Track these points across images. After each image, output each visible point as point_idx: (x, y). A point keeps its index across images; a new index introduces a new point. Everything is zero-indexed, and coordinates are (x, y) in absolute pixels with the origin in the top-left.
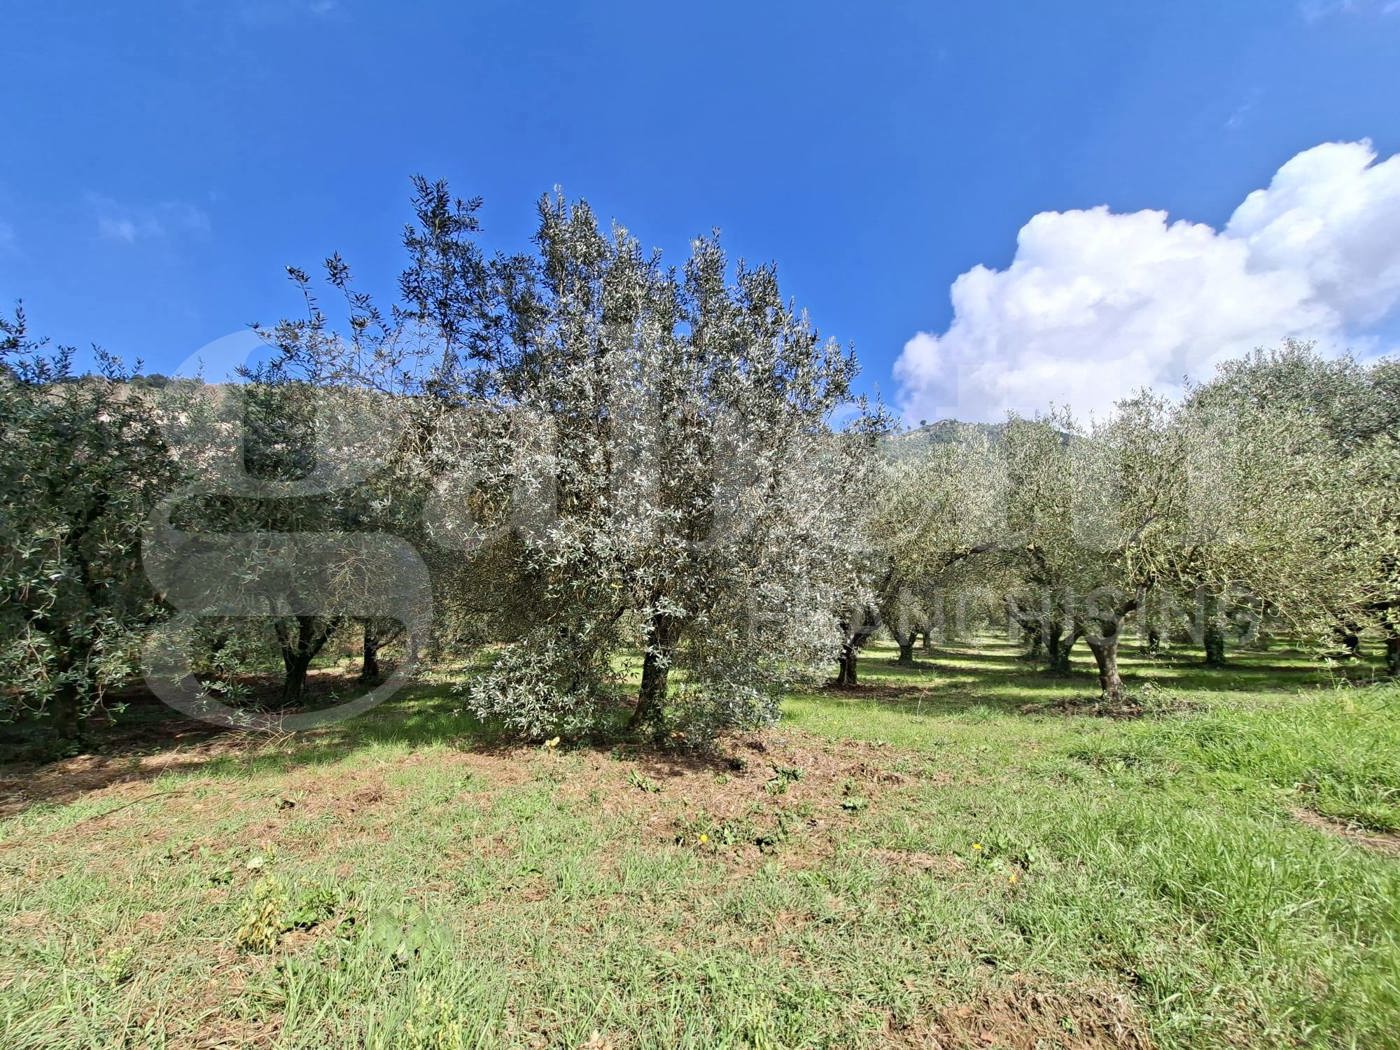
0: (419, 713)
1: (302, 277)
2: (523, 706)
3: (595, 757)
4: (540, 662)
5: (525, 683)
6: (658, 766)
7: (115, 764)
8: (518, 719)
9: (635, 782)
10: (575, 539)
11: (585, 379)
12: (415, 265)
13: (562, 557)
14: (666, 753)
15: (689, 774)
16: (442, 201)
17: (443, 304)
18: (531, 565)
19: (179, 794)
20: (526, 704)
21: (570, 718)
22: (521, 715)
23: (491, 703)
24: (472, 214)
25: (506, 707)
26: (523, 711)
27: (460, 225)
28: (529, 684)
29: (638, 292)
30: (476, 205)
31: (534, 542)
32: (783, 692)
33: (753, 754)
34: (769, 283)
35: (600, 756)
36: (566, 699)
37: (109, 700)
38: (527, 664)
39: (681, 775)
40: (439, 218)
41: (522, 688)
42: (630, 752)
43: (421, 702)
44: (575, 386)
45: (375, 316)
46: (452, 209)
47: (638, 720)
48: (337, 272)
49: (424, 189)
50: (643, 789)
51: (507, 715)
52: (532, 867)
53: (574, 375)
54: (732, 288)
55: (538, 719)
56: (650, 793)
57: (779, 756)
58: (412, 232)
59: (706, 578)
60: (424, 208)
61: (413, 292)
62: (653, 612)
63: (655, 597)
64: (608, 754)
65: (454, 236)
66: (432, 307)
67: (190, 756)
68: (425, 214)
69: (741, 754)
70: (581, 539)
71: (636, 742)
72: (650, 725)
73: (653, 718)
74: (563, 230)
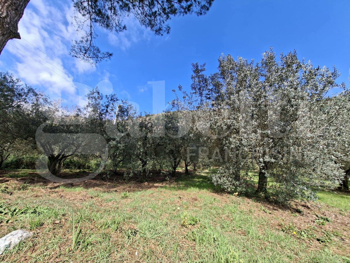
0: (198, 182)
1: (174, 91)
2: (225, 183)
3: (247, 200)
4: (229, 172)
6: (268, 206)
7: (151, 184)
8: (224, 186)
9: (262, 209)
10: (236, 140)
11: (236, 99)
12: (193, 82)
13: (233, 145)
14: (270, 202)
15: (280, 210)
16: (197, 67)
17: (200, 89)
18: (225, 147)
19: (161, 192)
20: (226, 182)
21: (239, 188)
22: (225, 185)
23: (217, 181)
24: (204, 67)
25: (221, 183)
26: (225, 184)
27: (202, 70)
28: (226, 178)
29: (248, 72)
30: (204, 65)
31: (225, 142)
32: (317, 190)
33: (305, 209)
34: (294, 57)
35: (249, 200)
36: (237, 182)
37: (150, 173)
38: (225, 172)
39: (277, 210)
40: (197, 71)
41: (225, 178)
42: (258, 200)
43: (198, 179)
44: (233, 101)
45: (187, 95)
46: (199, 68)
47: (259, 191)
48: (180, 88)
49: (194, 66)
50: (265, 212)
51: (221, 185)
52: (239, 226)
54: (279, 63)
55: (229, 187)
56: (268, 214)
57: (317, 211)
58: (193, 76)
60: (194, 70)
61: (194, 88)
62: (263, 160)
63: (263, 156)
64: (251, 199)
65: (200, 74)
66: (197, 90)
67: (160, 185)
68: (194, 71)
69: (300, 208)
70: (238, 140)
71: (259, 197)
72: (263, 193)
73: (264, 191)
74: (225, 63)
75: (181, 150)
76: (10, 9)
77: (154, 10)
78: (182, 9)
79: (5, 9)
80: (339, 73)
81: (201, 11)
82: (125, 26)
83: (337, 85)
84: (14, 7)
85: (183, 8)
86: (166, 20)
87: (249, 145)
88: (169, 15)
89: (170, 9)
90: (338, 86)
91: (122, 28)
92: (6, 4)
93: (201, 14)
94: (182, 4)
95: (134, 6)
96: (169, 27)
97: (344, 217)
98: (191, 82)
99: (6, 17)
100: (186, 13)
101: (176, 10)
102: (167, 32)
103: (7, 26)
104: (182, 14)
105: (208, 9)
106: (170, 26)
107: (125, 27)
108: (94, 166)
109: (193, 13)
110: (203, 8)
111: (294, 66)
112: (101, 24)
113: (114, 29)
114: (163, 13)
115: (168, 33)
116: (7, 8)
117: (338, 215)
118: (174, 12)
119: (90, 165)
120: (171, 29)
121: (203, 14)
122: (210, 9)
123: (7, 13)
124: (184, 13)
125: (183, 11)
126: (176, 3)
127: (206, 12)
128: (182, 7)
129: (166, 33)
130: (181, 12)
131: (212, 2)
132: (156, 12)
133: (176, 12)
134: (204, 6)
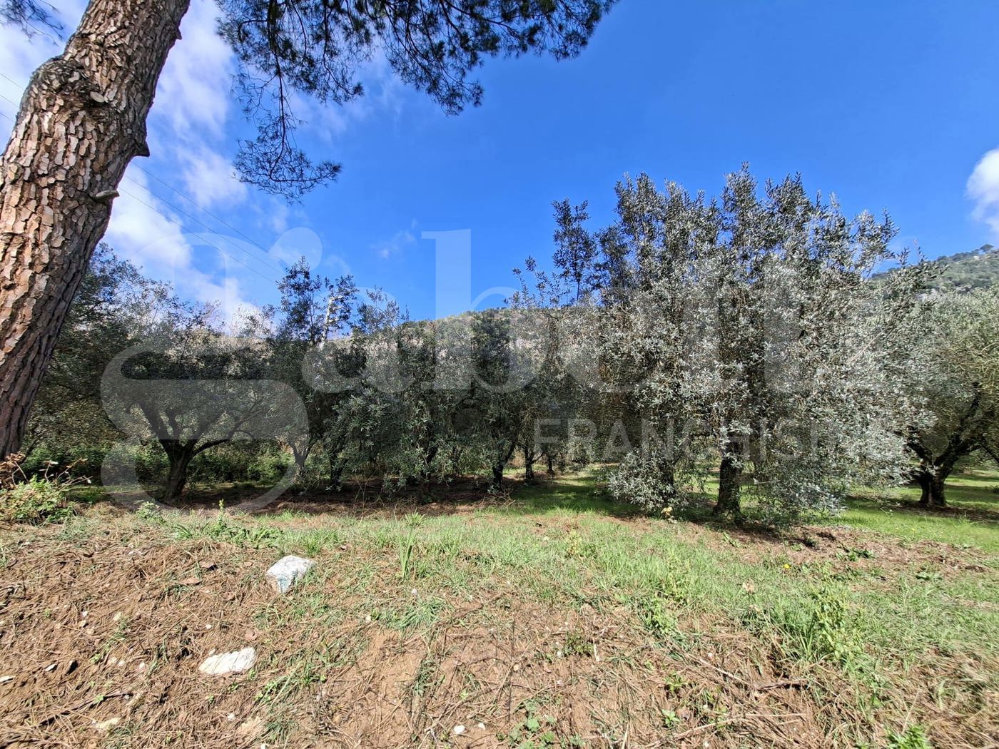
1: (519, 272)
2: (640, 490)
3: (692, 527)
5: (640, 476)
6: (742, 537)
8: (639, 498)
9: (727, 541)
10: (666, 387)
13: (658, 398)
14: (746, 530)
16: (567, 209)
18: (639, 405)
19: (487, 517)
20: (644, 490)
22: (640, 496)
23: (621, 487)
24: (584, 211)
25: (631, 491)
26: (641, 494)
27: (578, 219)
28: (643, 477)
30: (585, 205)
33: (823, 539)
34: (795, 190)
38: (640, 466)
39: (761, 543)
40: (565, 219)
41: (639, 480)
45: (547, 281)
46: (573, 213)
47: (719, 508)
48: (530, 265)
49: (558, 207)
50: (733, 546)
51: (631, 496)
53: (657, 288)
55: (651, 500)
58: (557, 231)
59: (767, 407)
60: (559, 217)
61: (560, 263)
62: (728, 430)
63: (728, 421)
66: (569, 267)
68: (559, 221)
69: (814, 538)
70: (670, 387)
71: (720, 521)
72: (730, 513)
73: (731, 508)
74: (633, 199)
75: (522, 418)
76: (133, 89)
77: (436, 41)
78: (513, 38)
79: (124, 91)
80: (894, 227)
81: (566, 47)
82: (359, 85)
83: (892, 255)
84: (141, 85)
85: (517, 37)
86: (470, 69)
87: (695, 398)
88: (478, 52)
89: (479, 37)
90: (894, 257)
91: (351, 91)
92: (126, 81)
93: (566, 55)
94: (514, 25)
95: (380, 27)
96: (479, 88)
97: (906, 551)
98: (554, 248)
99: (126, 111)
100: (525, 49)
101: (496, 39)
102: (474, 100)
103: (129, 131)
104: (514, 53)
105: (584, 43)
106: (483, 85)
107: (358, 89)
108: (272, 471)
109: (546, 52)
110: (571, 40)
111: (799, 210)
112: (292, 81)
113: (330, 93)
114: (461, 50)
115: (477, 103)
116: (128, 89)
117: (893, 549)
118: (491, 44)
119: (260, 468)
120: (485, 93)
121: (571, 55)
122: (590, 41)
123: (128, 99)
124: (520, 50)
125: (516, 43)
126: (499, 24)
127: (581, 49)
128: (512, 32)
129: (472, 103)
130: (510, 48)
131: (595, 24)
132: (441, 44)
133: (497, 44)
134: (575, 33)
